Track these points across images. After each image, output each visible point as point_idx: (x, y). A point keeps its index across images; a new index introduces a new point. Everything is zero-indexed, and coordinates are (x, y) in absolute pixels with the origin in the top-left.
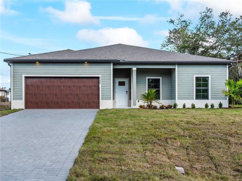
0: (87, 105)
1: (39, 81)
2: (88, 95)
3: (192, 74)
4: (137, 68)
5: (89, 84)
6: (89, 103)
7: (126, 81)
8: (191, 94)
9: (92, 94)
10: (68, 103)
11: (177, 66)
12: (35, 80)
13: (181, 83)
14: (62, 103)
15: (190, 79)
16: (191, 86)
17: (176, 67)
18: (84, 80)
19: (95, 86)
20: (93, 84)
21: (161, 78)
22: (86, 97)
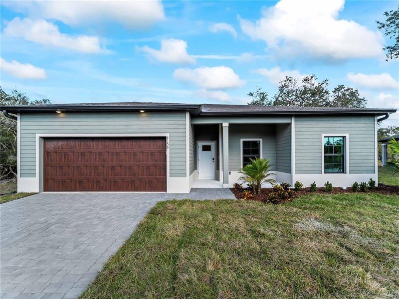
0: (147, 185)
1: (67, 144)
2: (148, 168)
3: (319, 133)
4: (229, 124)
5: (150, 149)
6: (150, 182)
7: (212, 144)
8: (317, 165)
9: (155, 166)
10: (115, 182)
11: (293, 119)
12: (60, 143)
13: (300, 148)
14: (106, 182)
15: (315, 140)
16: (317, 151)
17: (293, 121)
18: (142, 143)
19: (160, 152)
20: (157, 149)
21: (261, 140)
22: (145, 171)
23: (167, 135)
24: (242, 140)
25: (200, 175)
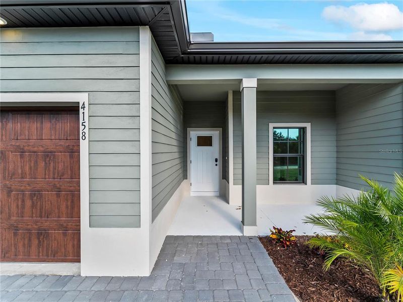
5: (42, 142)
7: (215, 134)
21: (308, 126)
22: (28, 203)
23: (82, 98)
24: (271, 125)
25: (193, 188)
